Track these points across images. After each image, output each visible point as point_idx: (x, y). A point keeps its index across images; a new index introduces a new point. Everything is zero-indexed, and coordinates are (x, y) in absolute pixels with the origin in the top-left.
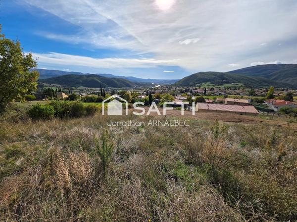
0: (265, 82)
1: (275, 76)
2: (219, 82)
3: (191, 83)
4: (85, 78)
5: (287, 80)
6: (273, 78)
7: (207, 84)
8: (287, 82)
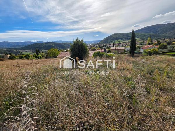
0: (153, 36)
1: (159, 32)
2: (125, 39)
3: (109, 41)
4: (45, 45)
5: (167, 34)
6: (158, 33)
7: (118, 40)
8: (167, 35)
